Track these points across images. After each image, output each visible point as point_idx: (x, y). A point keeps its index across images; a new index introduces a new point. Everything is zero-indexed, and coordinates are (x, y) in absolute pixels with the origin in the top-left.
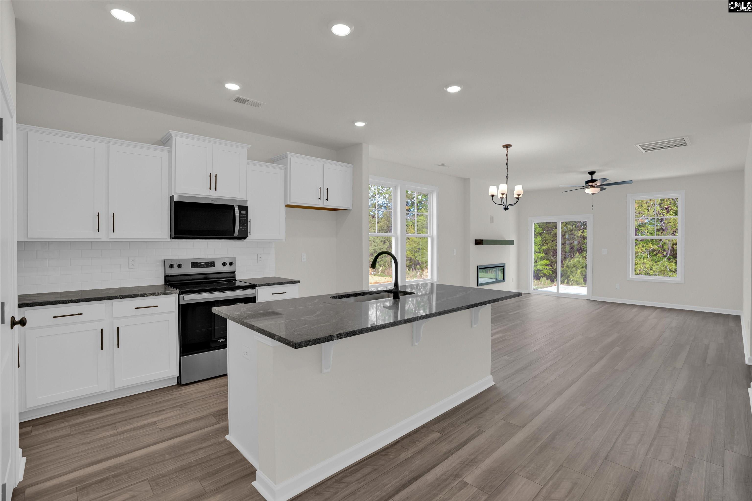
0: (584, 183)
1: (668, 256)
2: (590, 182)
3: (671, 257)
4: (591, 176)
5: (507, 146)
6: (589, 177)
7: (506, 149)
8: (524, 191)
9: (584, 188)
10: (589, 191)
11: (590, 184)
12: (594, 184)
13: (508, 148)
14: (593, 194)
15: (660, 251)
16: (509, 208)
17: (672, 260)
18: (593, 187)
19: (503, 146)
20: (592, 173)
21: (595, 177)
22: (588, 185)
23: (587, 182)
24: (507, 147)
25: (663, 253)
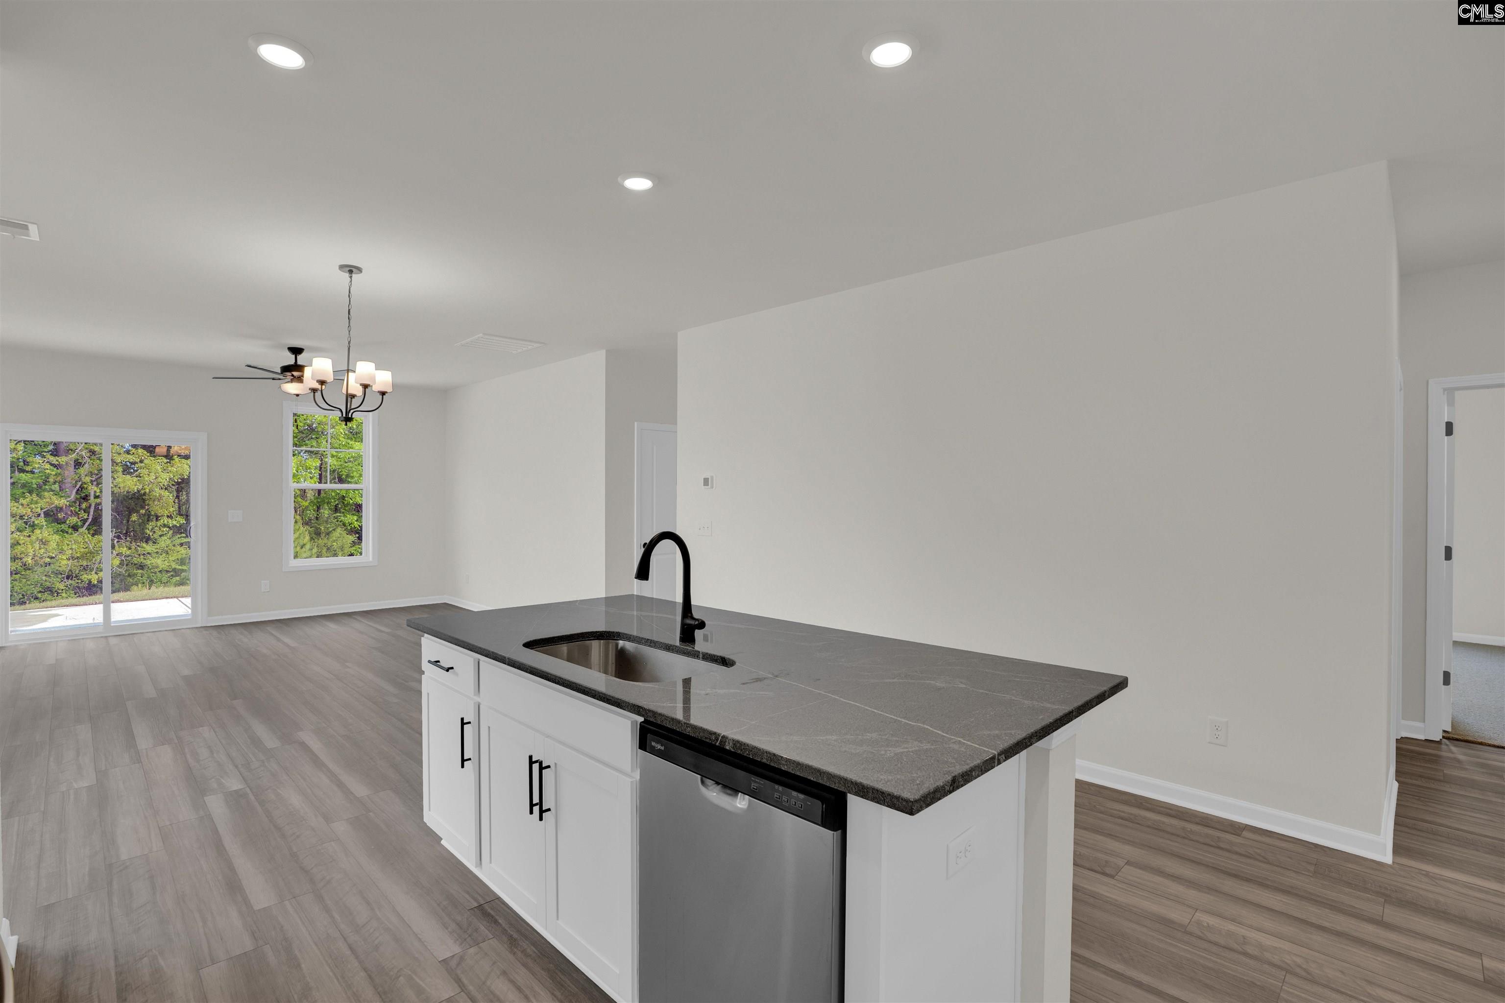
0: (280, 369)
2: (292, 370)
4: (294, 356)
5: (351, 270)
7: (347, 275)
8: (394, 385)
9: (281, 379)
11: (292, 373)
12: (299, 375)
13: (353, 275)
14: (298, 395)
16: (353, 418)
18: (297, 380)
19: (341, 265)
20: (296, 351)
21: (301, 360)
22: (288, 375)
23: (286, 369)
24: (351, 272)
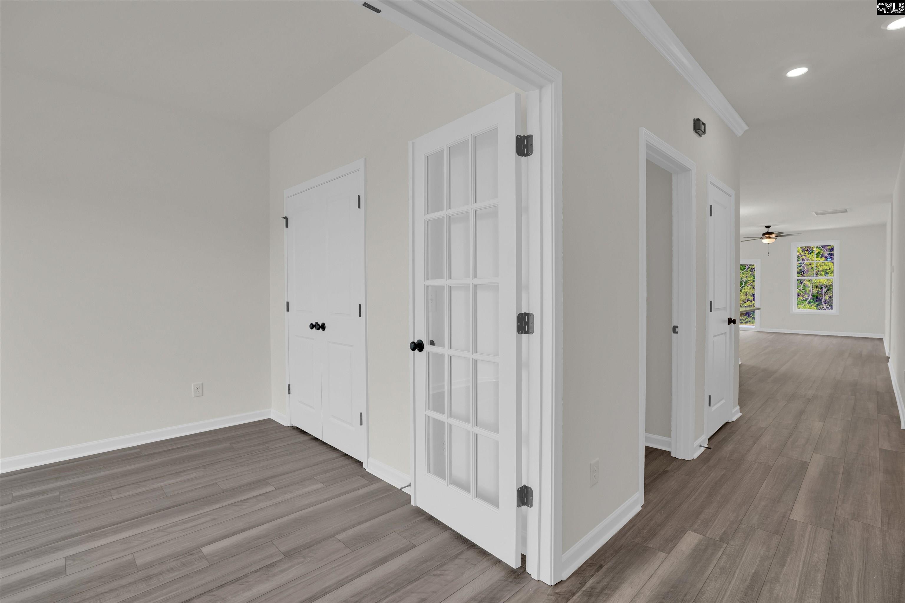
0: (762, 235)
1: (810, 299)
2: (768, 234)
3: (811, 300)
4: (767, 229)
6: (766, 230)
9: (762, 238)
10: (766, 241)
11: (767, 236)
12: (770, 236)
14: (769, 243)
15: (801, 294)
17: (813, 304)
18: (769, 238)
20: (768, 227)
21: (770, 230)
22: (765, 236)
23: (764, 234)
25: (804, 296)
